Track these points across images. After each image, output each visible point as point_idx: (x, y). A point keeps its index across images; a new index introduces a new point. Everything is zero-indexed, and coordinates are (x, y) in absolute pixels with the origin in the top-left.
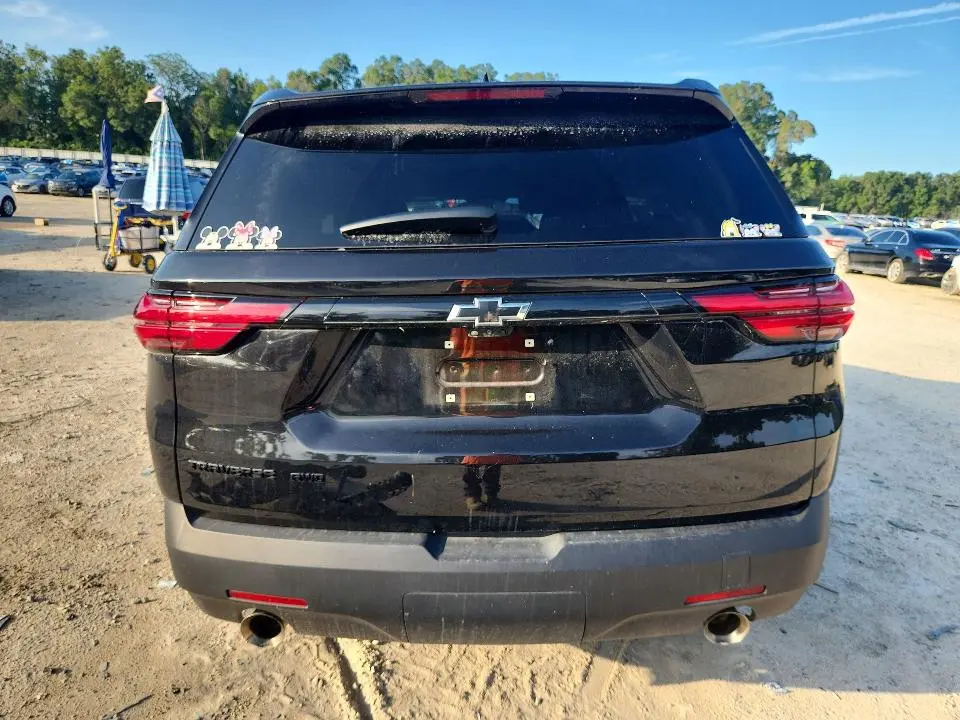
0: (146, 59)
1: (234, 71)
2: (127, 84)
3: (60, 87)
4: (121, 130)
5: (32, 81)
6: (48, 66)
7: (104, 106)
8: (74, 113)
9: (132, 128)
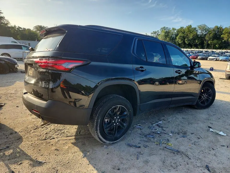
0: (197, 27)
1: (219, 26)
2: (191, 33)
3: (177, 35)
4: (187, 43)
5: (172, 35)
6: (175, 31)
7: (185, 38)
8: (178, 40)
9: (190, 43)
